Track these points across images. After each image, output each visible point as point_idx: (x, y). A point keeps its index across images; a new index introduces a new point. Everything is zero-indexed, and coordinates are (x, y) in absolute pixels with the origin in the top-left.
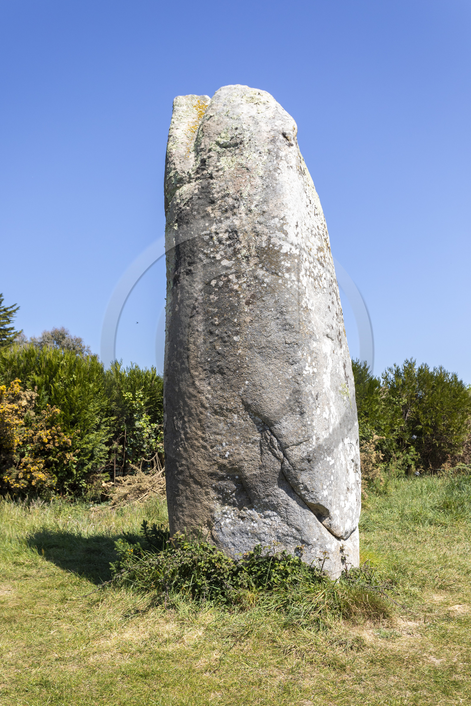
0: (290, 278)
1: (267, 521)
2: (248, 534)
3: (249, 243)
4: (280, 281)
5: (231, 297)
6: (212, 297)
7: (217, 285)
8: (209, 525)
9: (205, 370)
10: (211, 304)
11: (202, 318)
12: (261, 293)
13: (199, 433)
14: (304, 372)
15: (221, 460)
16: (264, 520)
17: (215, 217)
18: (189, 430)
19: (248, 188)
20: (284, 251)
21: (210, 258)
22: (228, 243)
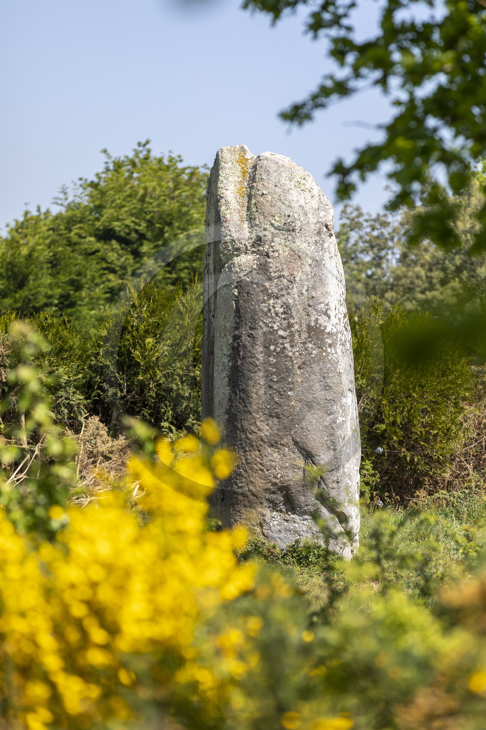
0: (331, 352)
1: (305, 522)
2: (290, 531)
3: (300, 321)
4: (324, 354)
5: (286, 361)
6: (271, 359)
7: (275, 350)
8: (261, 525)
9: (265, 414)
10: (270, 365)
11: (263, 375)
12: (310, 361)
13: (259, 460)
14: (338, 421)
15: (274, 480)
16: (303, 522)
17: (272, 293)
18: (249, 457)
19: (300, 274)
20: (327, 331)
21: (269, 326)
22: (283, 316)
